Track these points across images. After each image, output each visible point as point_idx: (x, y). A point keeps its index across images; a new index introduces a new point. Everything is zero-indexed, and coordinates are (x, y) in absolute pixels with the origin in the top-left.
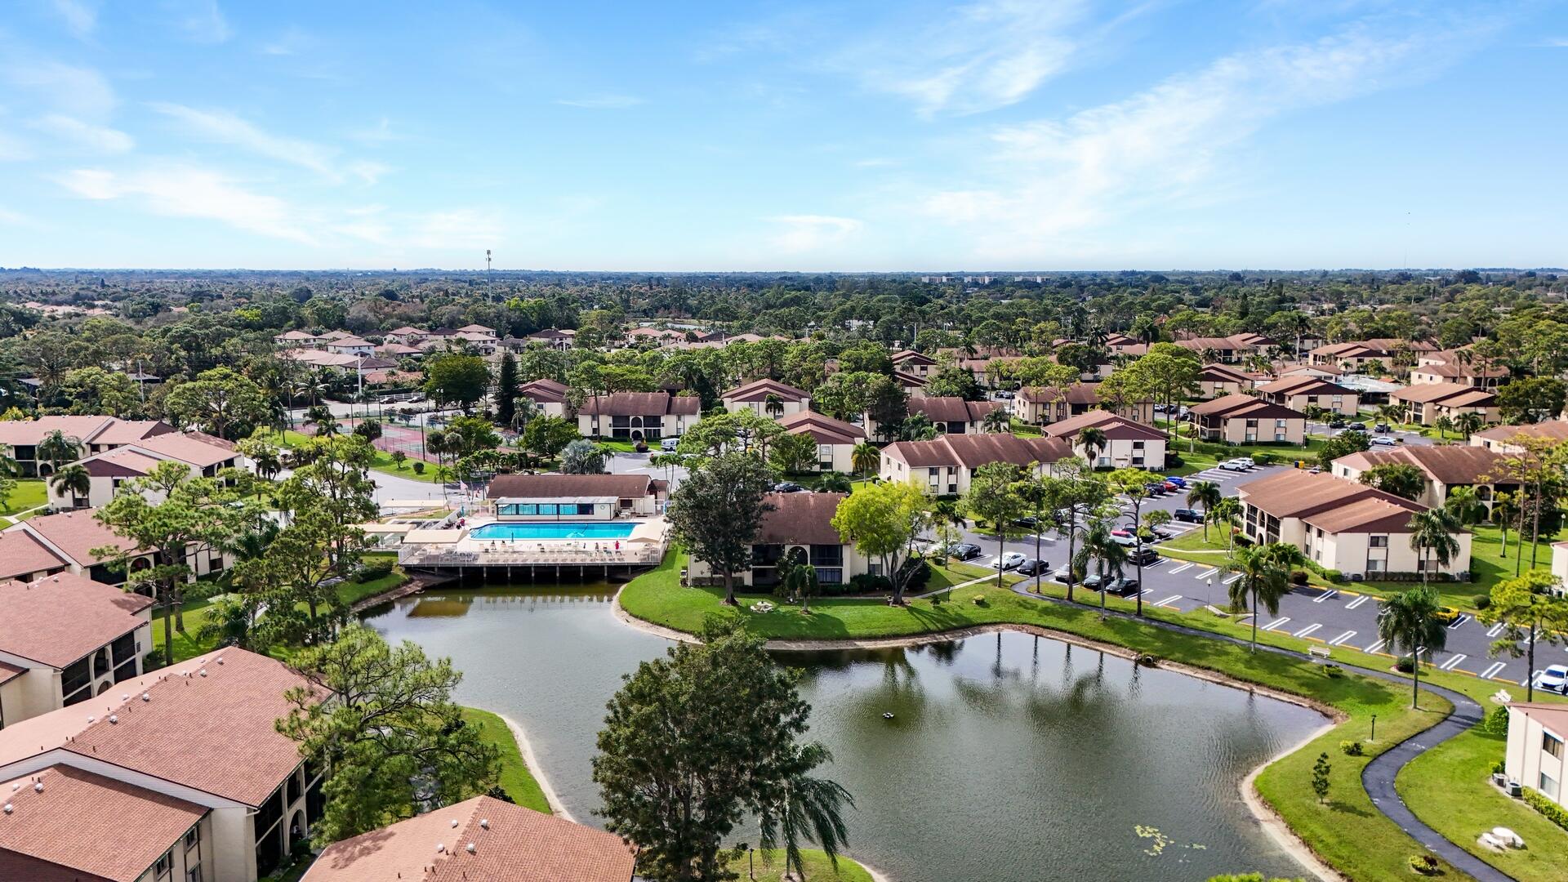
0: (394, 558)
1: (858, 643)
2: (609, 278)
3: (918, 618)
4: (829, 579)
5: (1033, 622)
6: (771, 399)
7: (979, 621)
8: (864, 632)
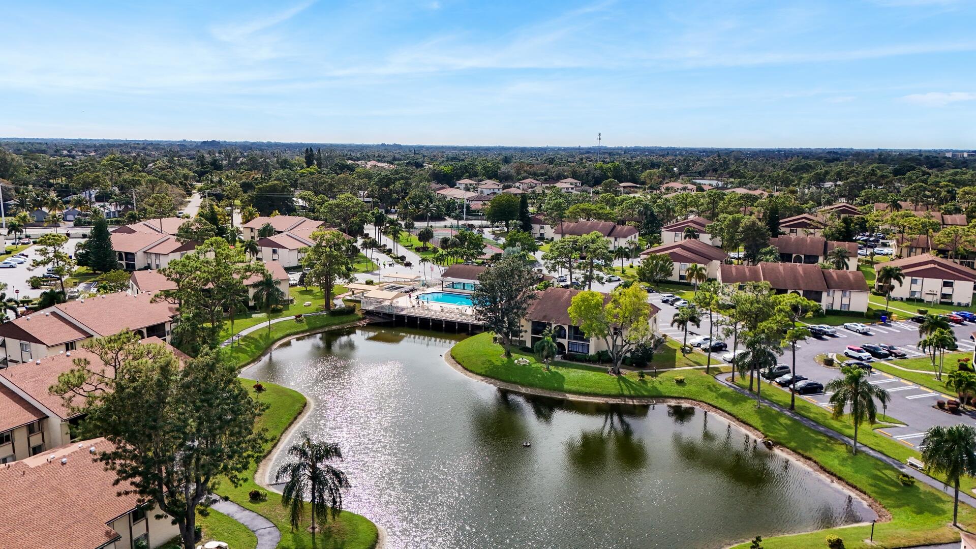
0: (357, 304)
1: (567, 395)
2: (704, 152)
3: (620, 385)
4: (580, 350)
5: (709, 401)
6: (688, 231)
7: (667, 394)
8: (574, 388)
